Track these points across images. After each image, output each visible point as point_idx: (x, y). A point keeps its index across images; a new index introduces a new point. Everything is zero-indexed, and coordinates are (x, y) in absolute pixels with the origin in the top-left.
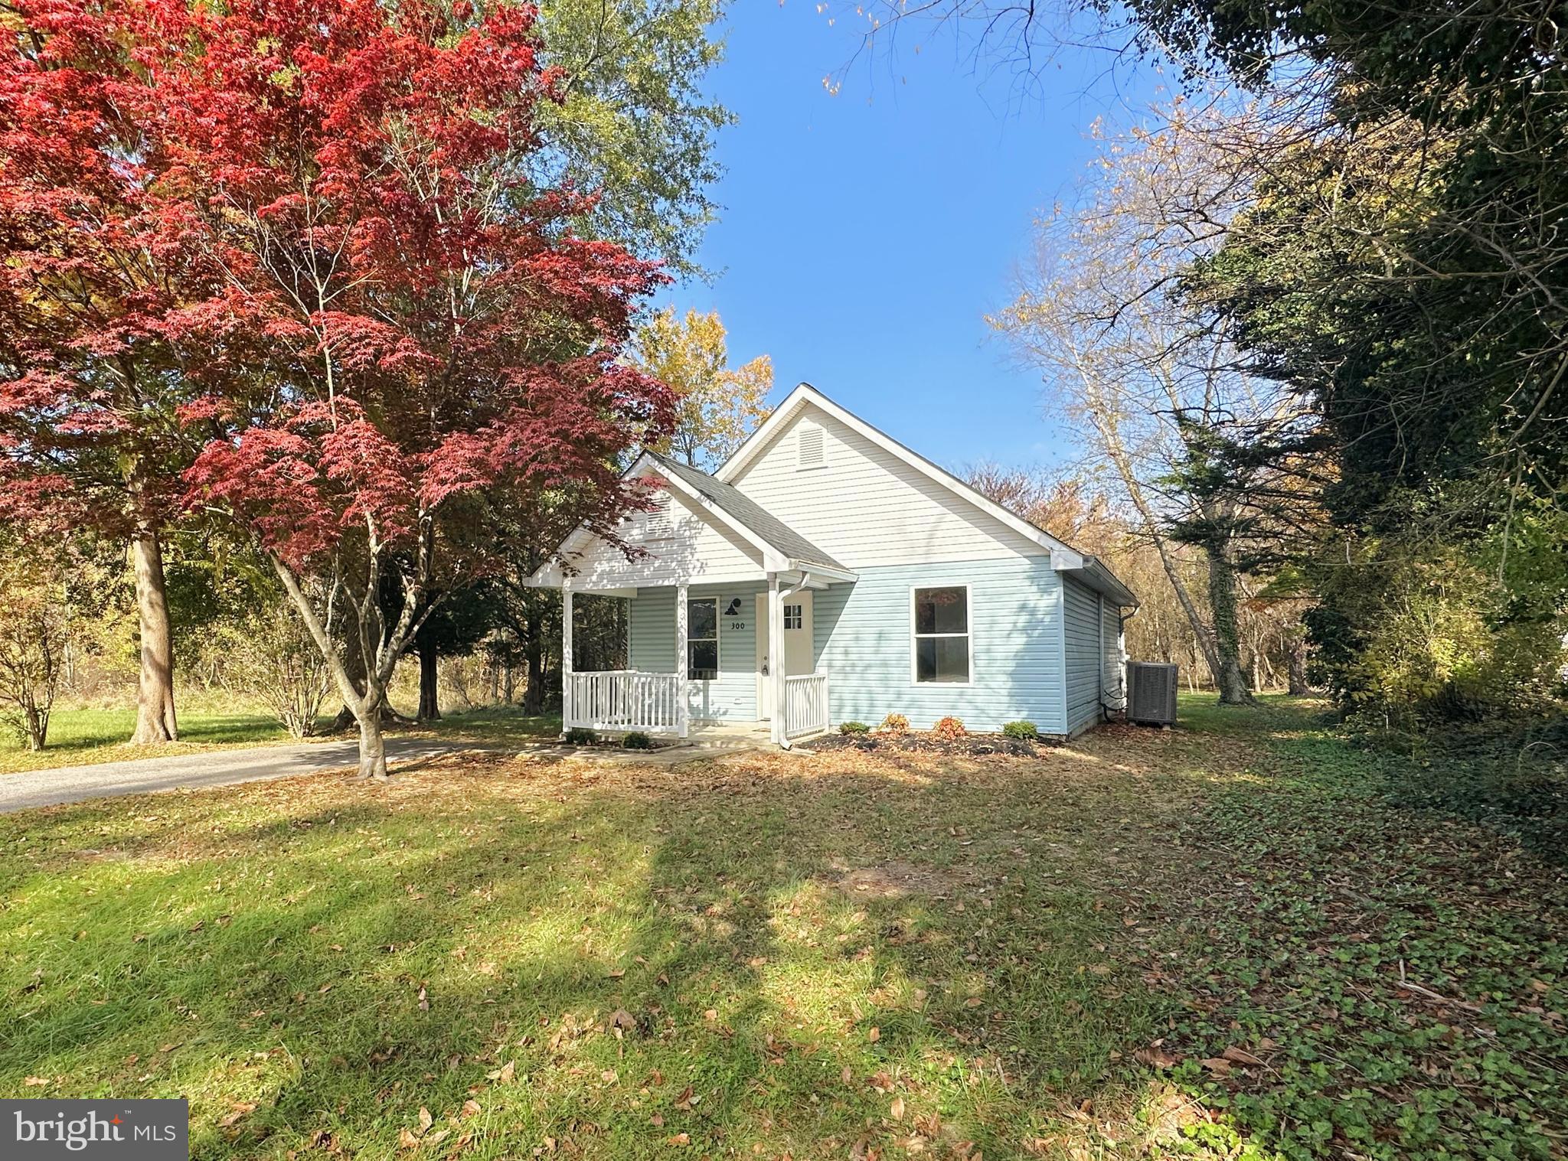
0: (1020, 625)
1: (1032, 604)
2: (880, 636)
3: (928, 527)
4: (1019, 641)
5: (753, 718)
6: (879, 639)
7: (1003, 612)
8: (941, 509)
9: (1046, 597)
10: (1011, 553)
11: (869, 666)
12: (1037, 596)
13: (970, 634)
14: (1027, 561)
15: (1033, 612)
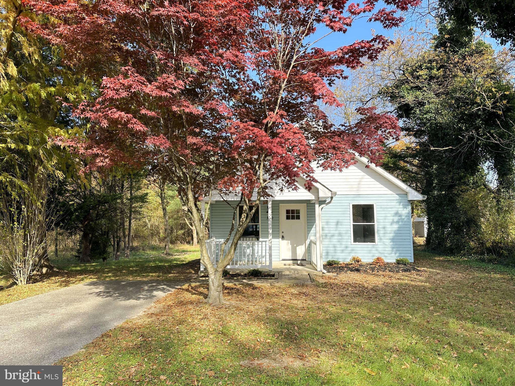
0: (395, 220)
1: (400, 212)
2: (337, 223)
3: (358, 180)
4: (395, 227)
5: (278, 260)
6: (337, 225)
7: (389, 215)
8: (363, 174)
9: (405, 209)
10: (391, 192)
11: (333, 236)
12: (402, 209)
13: (376, 223)
14: (397, 196)
15: (400, 216)
